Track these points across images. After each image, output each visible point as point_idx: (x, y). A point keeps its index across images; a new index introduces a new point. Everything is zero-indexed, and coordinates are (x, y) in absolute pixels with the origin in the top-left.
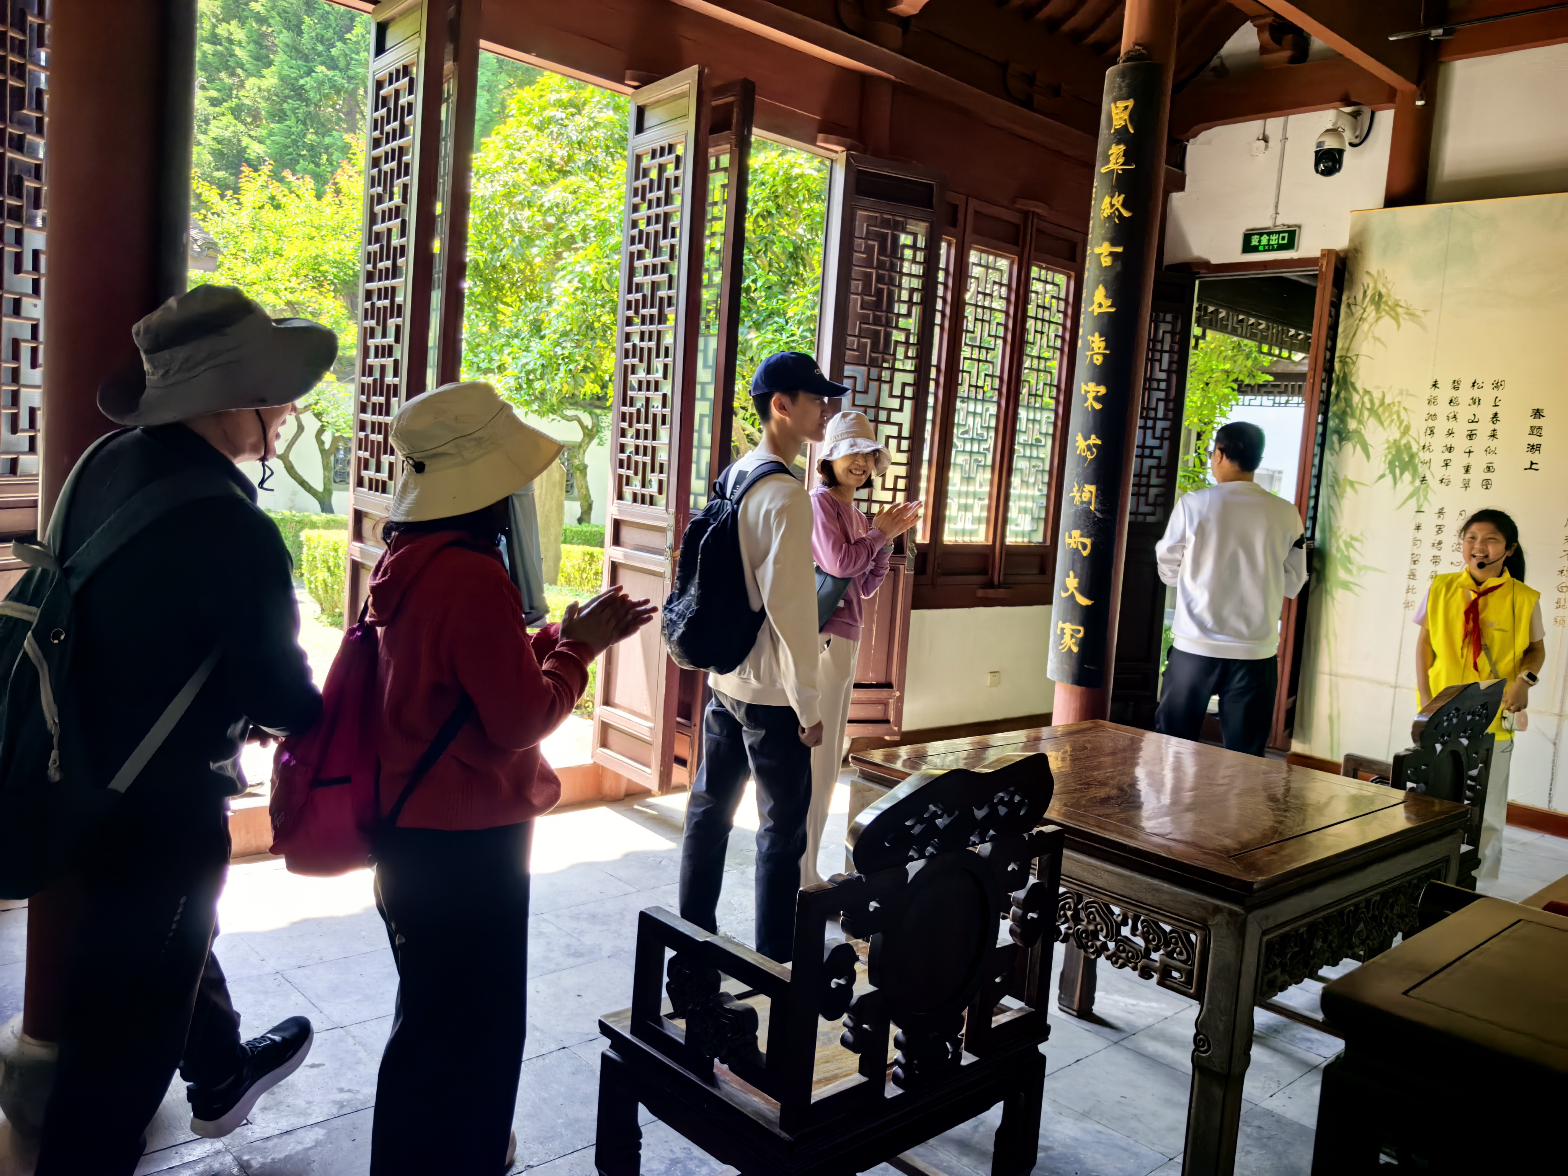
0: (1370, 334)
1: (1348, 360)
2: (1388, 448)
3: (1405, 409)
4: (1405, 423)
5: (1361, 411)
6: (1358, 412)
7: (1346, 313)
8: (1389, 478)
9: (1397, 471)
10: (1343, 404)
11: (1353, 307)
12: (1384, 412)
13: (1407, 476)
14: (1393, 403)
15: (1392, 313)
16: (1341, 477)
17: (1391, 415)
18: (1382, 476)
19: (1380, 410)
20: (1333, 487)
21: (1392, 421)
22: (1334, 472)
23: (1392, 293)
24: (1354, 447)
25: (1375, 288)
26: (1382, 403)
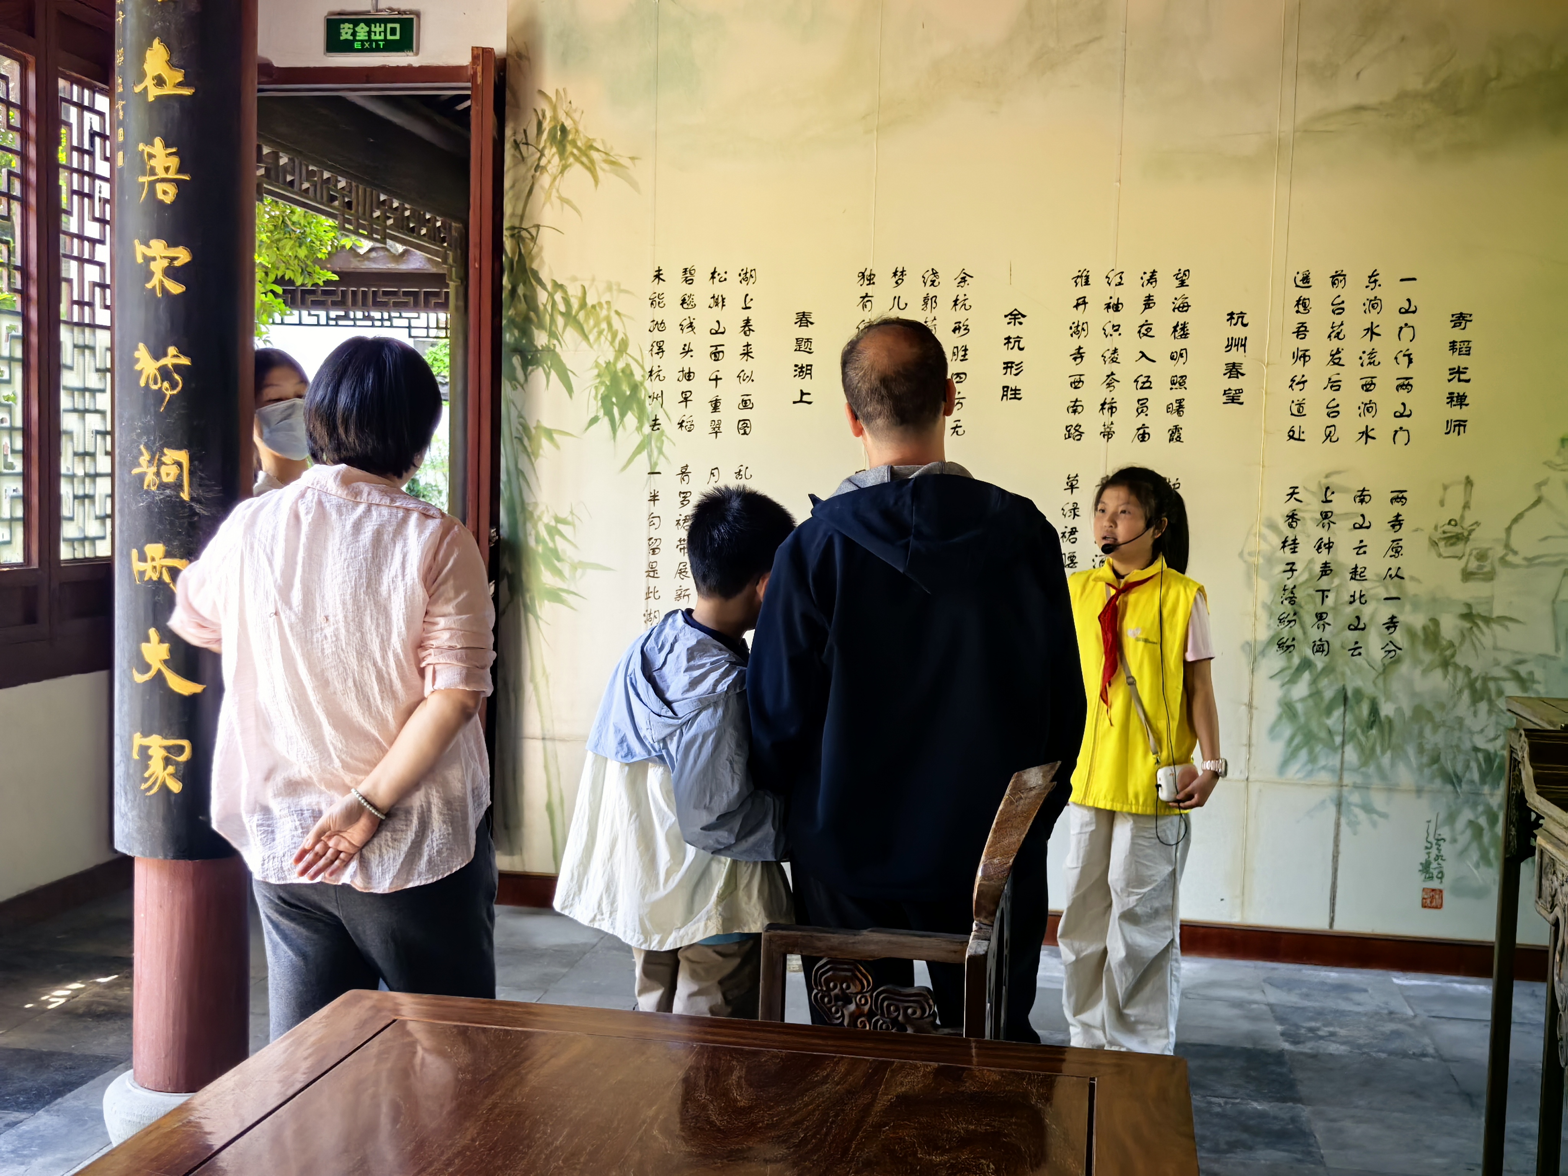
0: (554, 193)
1: (524, 234)
2: (599, 375)
3: (617, 312)
4: (620, 336)
5: (552, 316)
6: (548, 318)
7: (514, 156)
8: (605, 422)
9: (616, 410)
10: (523, 306)
11: (523, 148)
12: (587, 317)
13: (631, 419)
14: (600, 304)
15: (584, 159)
16: (532, 425)
17: (597, 324)
18: (594, 420)
19: (581, 316)
20: (520, 440)
21: (601, 333)
22: (520, 416)
23: (581, 128)
24: (548, 376)
25: (555, 118)
26: (583, 305)
